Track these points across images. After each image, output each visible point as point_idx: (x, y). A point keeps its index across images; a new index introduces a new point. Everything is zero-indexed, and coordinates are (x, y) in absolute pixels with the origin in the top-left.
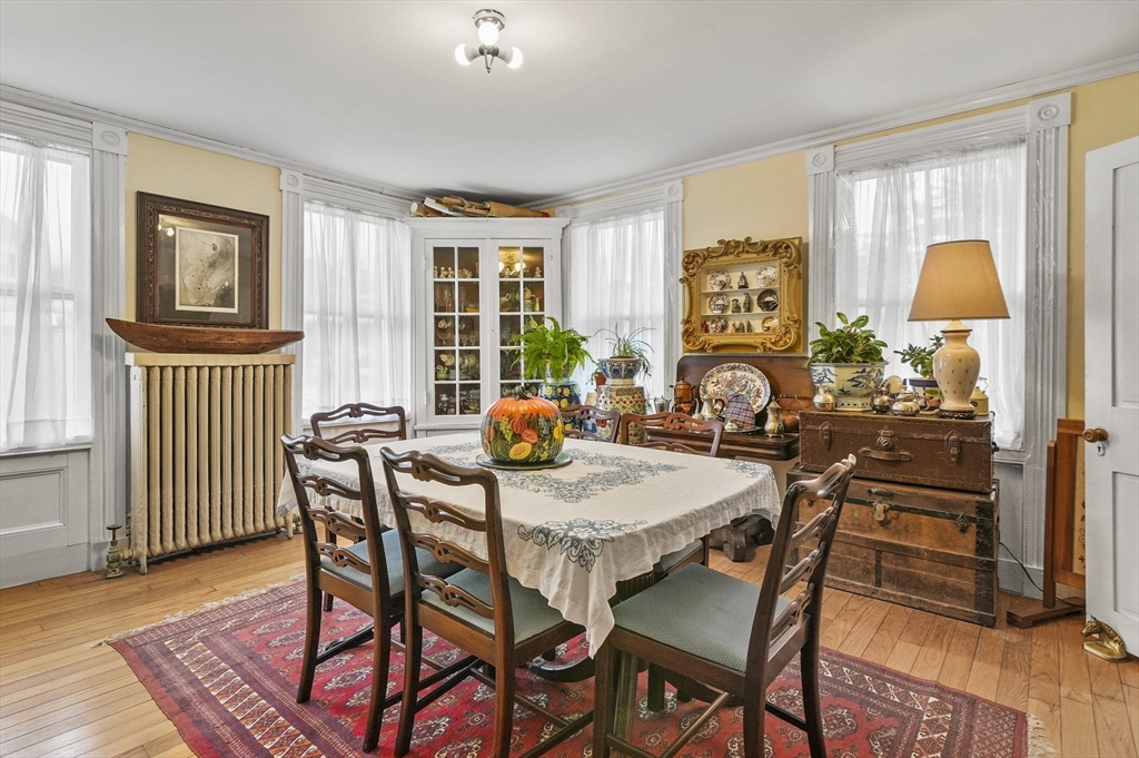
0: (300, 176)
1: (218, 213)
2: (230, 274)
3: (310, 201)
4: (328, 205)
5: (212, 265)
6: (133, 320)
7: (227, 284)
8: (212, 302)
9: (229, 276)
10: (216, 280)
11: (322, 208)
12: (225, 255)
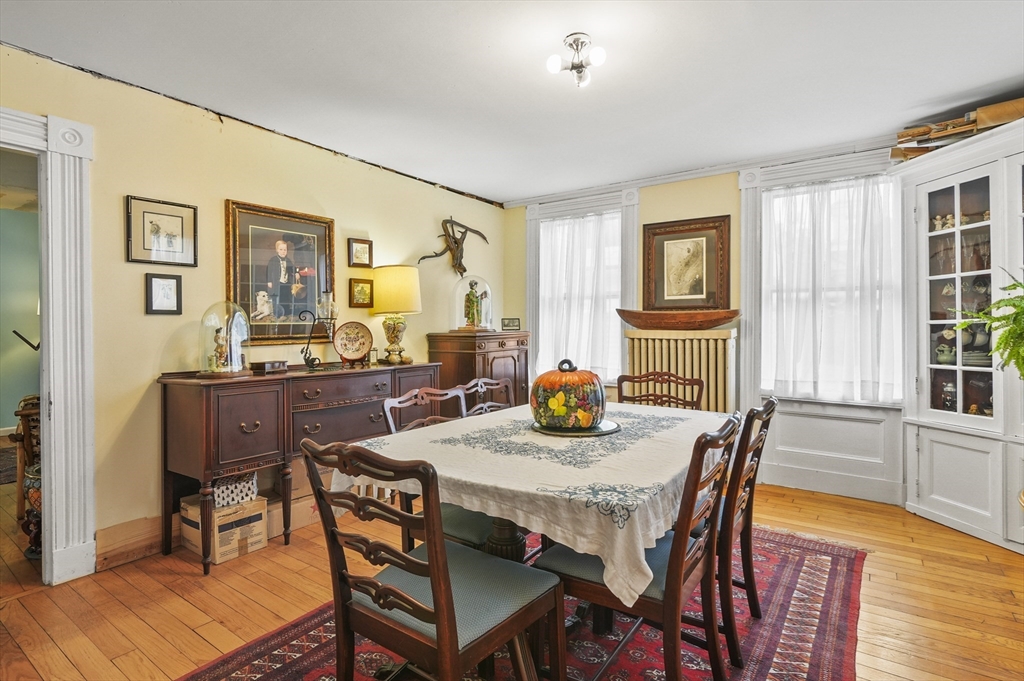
0: (757, 171)
1: (691, 224)
2: (700, 268)
3: (769, 190)
4: (789, 187)
5: (687, 264)
6: (640, 309)
7: (697, 276)
8: (687, 292)
9: (699, 270)
10: (690, 275)
11: (782, 192)
12: (696, 255)
